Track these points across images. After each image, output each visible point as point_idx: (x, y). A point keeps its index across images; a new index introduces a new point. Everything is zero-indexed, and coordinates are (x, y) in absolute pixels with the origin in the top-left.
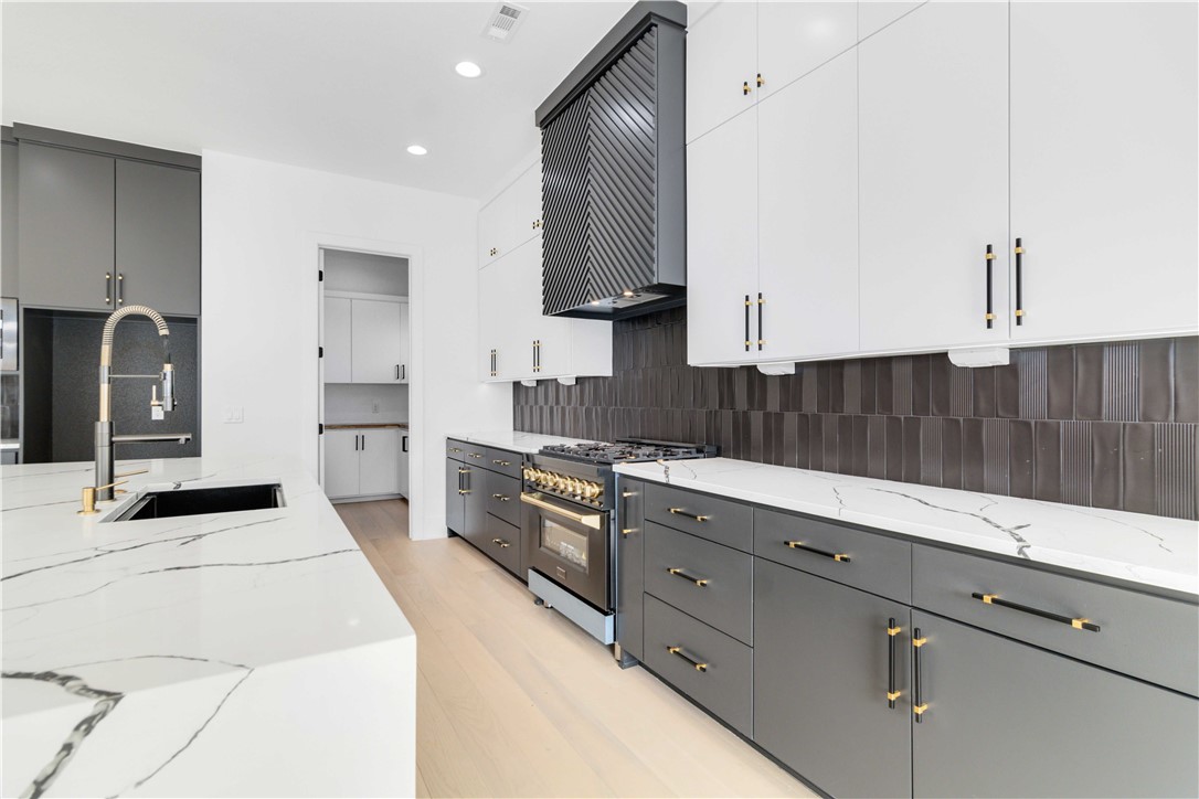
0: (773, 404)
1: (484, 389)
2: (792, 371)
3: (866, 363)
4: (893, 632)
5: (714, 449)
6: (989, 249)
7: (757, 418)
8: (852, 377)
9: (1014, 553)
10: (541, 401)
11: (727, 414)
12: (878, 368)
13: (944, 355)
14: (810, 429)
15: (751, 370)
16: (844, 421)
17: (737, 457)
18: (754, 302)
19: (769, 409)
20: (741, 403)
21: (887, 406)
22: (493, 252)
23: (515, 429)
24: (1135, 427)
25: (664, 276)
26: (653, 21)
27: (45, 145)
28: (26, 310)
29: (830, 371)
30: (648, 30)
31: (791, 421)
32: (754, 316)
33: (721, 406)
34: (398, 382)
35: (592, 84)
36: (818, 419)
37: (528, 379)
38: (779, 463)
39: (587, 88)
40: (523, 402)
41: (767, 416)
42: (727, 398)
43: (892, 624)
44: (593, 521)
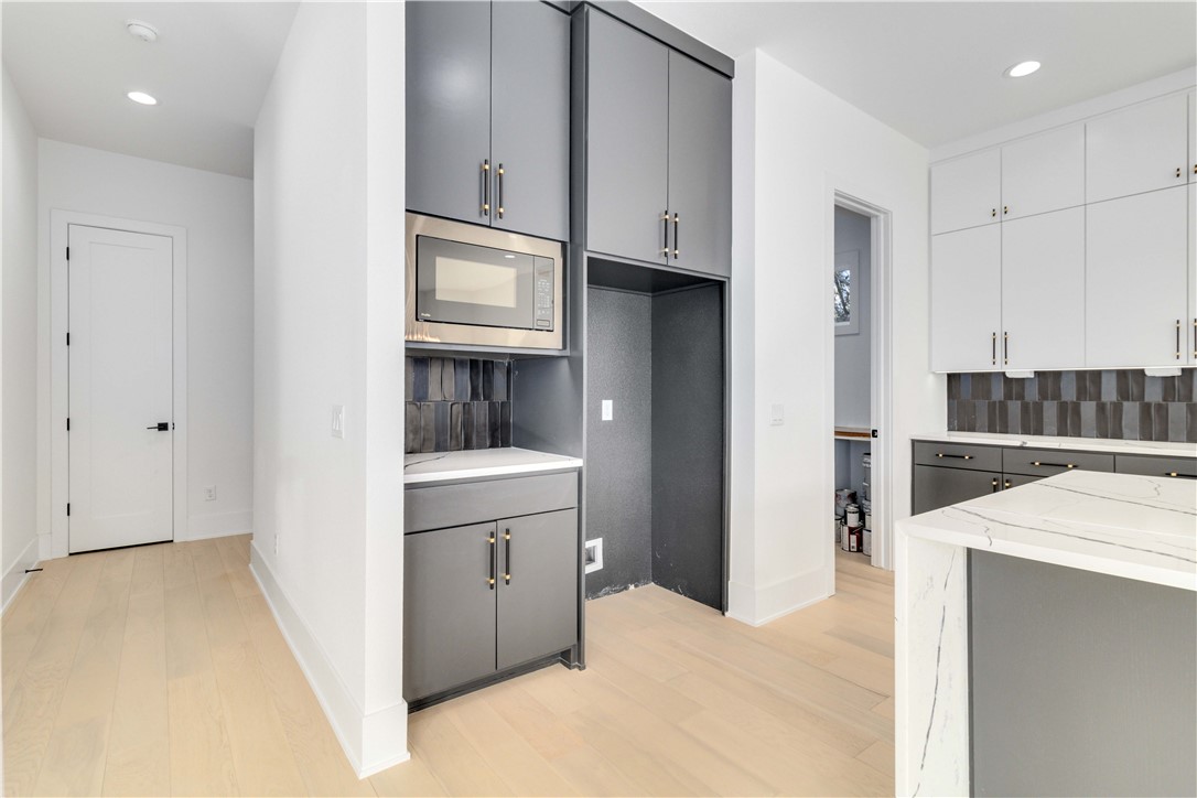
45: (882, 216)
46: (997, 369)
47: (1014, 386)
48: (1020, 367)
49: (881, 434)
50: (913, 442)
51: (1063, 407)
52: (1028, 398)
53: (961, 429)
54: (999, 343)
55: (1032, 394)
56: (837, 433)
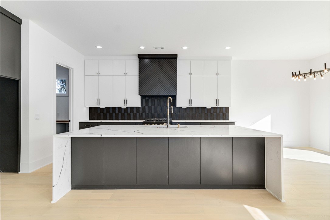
45: (71, 69)
46: (98, 106)
47: (102, 110)
48: (103, 106)
49: (71, 121)
50: (80, 122)
51: (110, 114)
52: (104, 112)
53: (92, 119)
54: (98, 101)
55: (105, 112)
56: (57, 122)
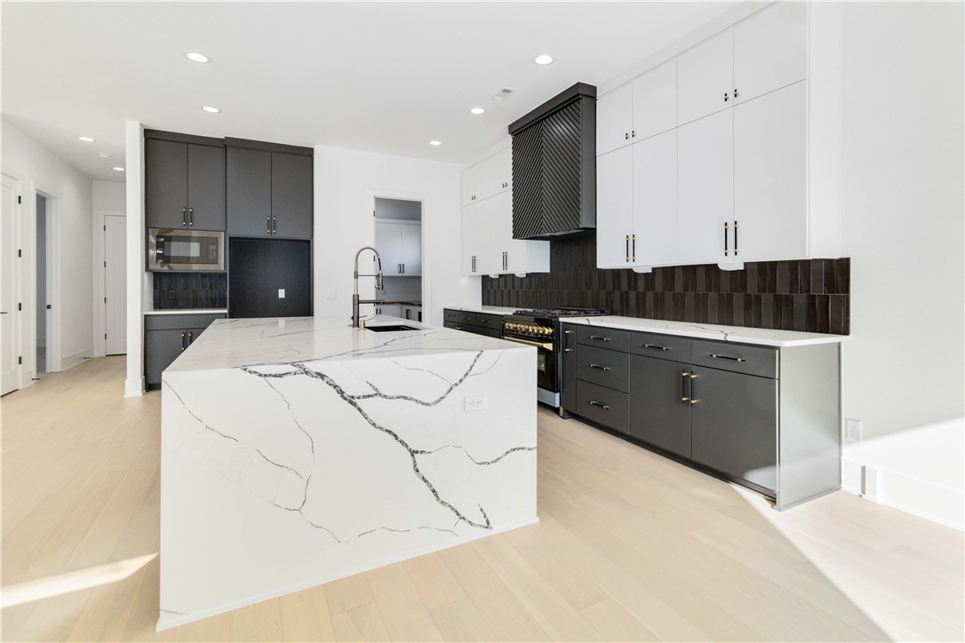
0: (641, 288)
1: (465, 280)
2: (650, 271)
3: (685, 268)
4: (684, 374)
5: (610, 311)
6: (726, 224)
7: (632, 295)
8: (678, 274)
9: (723, 339)
10: (502, 287)
11: (617, 293)
12: (690, 270)
13: (717, 265)
14: (659, 300)
15: (630, 271)
16: (675, 296)
17: (622, 315)
18: (631, 238)
19: (639, 290)
20: (624, 287)
21: (694, 289)
22: (474, 198)
23: (483, 304)
24: (787, 296)
25: (585, 224)
26: (580, 97)
27: (239, 148)
28: (230, 238)
29: (668, 272)
30: (577, 100)
31: (650, 296)
32: (631, 246)
33: (614, 289)
34: (400, 275)
35: (544, 119)
36: (663, 294)
37: (494, 274)
38: (644, 317)
39: (542, 120)
40: (489, 287)
41: (638, 294)
42: (617, 284)
43: (684, 372)
44: (549, 346)
